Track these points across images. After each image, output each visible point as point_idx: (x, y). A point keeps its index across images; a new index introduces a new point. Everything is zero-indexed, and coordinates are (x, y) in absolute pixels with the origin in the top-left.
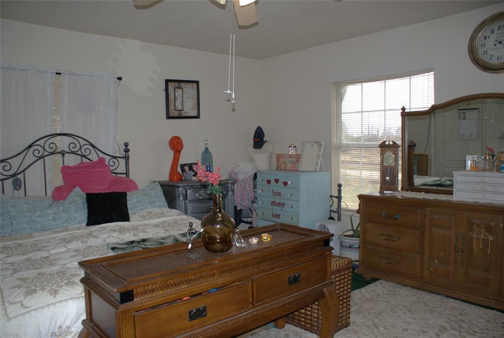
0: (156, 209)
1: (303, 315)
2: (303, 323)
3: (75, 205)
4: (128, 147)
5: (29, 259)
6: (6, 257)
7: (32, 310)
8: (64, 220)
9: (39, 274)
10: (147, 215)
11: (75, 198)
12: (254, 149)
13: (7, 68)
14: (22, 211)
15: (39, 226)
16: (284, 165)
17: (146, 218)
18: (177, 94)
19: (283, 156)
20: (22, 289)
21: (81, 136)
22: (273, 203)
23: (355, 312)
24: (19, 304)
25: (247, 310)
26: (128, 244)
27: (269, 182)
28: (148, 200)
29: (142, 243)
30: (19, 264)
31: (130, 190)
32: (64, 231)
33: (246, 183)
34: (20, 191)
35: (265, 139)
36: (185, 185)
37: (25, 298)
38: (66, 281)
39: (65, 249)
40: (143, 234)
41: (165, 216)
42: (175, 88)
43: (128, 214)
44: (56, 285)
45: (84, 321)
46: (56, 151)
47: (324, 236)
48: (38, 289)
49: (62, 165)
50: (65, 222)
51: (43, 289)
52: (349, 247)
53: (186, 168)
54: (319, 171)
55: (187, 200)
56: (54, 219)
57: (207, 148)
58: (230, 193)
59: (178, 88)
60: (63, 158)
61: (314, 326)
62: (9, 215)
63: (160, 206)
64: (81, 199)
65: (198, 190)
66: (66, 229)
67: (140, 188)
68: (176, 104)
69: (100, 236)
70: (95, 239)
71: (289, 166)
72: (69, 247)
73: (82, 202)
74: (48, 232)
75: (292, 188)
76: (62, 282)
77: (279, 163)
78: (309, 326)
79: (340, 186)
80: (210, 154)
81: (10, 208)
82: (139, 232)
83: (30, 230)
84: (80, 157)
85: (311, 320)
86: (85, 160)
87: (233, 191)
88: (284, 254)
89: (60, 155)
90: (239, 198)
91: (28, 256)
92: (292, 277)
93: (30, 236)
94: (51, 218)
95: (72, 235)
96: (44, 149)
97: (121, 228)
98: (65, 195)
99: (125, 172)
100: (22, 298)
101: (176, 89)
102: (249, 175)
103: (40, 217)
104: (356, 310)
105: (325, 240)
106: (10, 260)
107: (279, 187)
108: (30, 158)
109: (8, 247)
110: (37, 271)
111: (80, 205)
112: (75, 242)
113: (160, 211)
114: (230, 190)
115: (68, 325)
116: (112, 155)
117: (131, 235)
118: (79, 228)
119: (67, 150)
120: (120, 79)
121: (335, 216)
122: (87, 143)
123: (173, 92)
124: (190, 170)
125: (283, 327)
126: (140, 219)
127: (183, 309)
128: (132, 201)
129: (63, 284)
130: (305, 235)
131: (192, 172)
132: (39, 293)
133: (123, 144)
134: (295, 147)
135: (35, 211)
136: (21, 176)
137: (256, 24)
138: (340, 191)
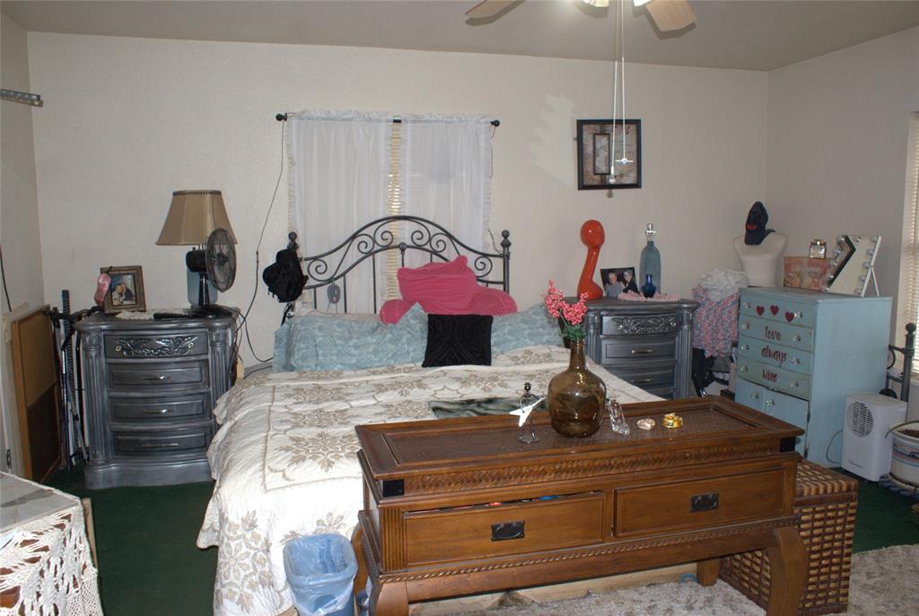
0: (541, 346)
1: (748, 570)
2: (746, 585)
3: (409, 333)
4: (509, 238)
5: (321, 411)
6: (295, 403)
7: (294, 485)
8: (390, 356)
9: (320, 436)
10: (523, 357)
11: (412, 321)
12: (745, 245)
13: (323, 119)
14: (332, 337)
15: (354, 361)
16: (798, 280)
17: (519, 362)
18: (598, 146)
19: (798, 261)
20: (289, 453)
21: (431, 220)
22: (766, 351)
23: (873, 588)
24: (281, 474)
25: (600, 540)
26: (463, 404)
27: (760, 310)
28: (528, 331)
29: (484, 405)
30: (305, 416)
31: (502, 312)
32: (386, 372)
33: (724, 309)
34: (338, 304)
35: (768, 226)
36: (598, 308)
37: (289, 466)
38: (349, 451)
39: (374, 402)
40: (502, 389)
41: (553, 360)
42: (595, 135)
43: (490, 352)
44: (333, 454)
45: (360, 512)
46: (393, 244)
47: (783, 430)
48: (308, 456)
49: (400, 266)
50: (391, 358)
51: (314, 458)
52: (910, 456)
53: (612, 276)
54: (865, 297)
55: (601, 333)
56: (375, 352)
57: (652, 242)
58: (686, 327)
59: (600, 134)
60: (403, 255)
61: (764, 594)
62: (315, 341)
63: (548, 342)
64: (420, 323)
65: (622, 317)
66: (392, 369)
67: (519, 310)
68: (597, 164)
69: (430, 386)
70: (422, 390)
71: (808, 281)
72: (380, 399)
73: (421, 328)
74: (365, 371)
75: (801, 326)
76: (343, 450)
77: (790, 274)
78: (756, 593)
79: (911, 328)
80: (657, 252)
81: (317, 332)
82: (494, 386)
83: (340, 366)
84: (429, 254)
85: (759, 581)
86: (436, 259)
87: (692, 323)
88: (688, 455)
89: (398, 251)
90: (709, 335)
91: (320, 406)
92: (700, 498)
93: (338, 375)
94: (371, 350)
95: (393, 380)
96: (375, 242)
97: (472, 375)
98: (397, 314)
99: (502, 280)
100: (286, 466)
101: (597, 137)
102: (730, 294)
103: (356, 347)
104: (879, 585)
105: (783, 440)
106: (297, 409)
107: (779, 323)
108: (353, 255)
109: (302, 390)
110: (320, 430)
111: (416, 332)
112: (391, 392)
113: (548, 351)
114: (685, 322)
115: (341, 514)
116: (481, 251)
117: (479, 389)
118: (410, 370)
119: (409, 242)
120: (496, 123)
121: (897, 388)
122: (441, 232)
123: (591, 142)
124: (618, 280)
125: (712, 583)
126: (509, 362)
127: (484, 519)
128: (500, 331)
129: (343, 454)
130: (750, 425)
131: (621, 283)
132: (308, 462)
133: (500, 234)
134: (824, 244)
135: (351, 338)
136: (339, 283)
137: (692, 26)
138: (910, 339)
